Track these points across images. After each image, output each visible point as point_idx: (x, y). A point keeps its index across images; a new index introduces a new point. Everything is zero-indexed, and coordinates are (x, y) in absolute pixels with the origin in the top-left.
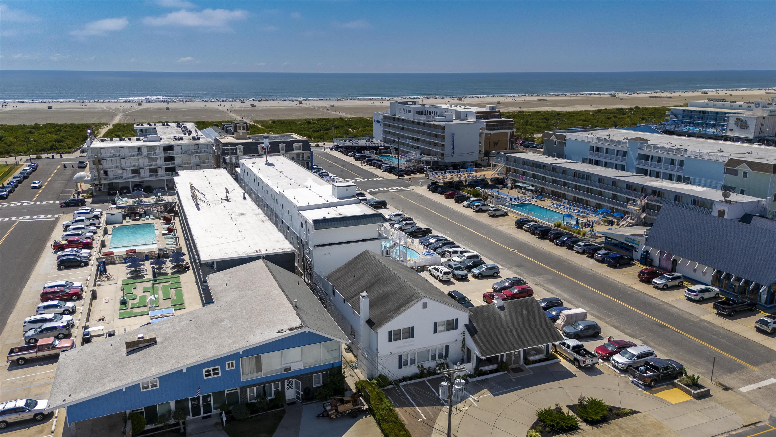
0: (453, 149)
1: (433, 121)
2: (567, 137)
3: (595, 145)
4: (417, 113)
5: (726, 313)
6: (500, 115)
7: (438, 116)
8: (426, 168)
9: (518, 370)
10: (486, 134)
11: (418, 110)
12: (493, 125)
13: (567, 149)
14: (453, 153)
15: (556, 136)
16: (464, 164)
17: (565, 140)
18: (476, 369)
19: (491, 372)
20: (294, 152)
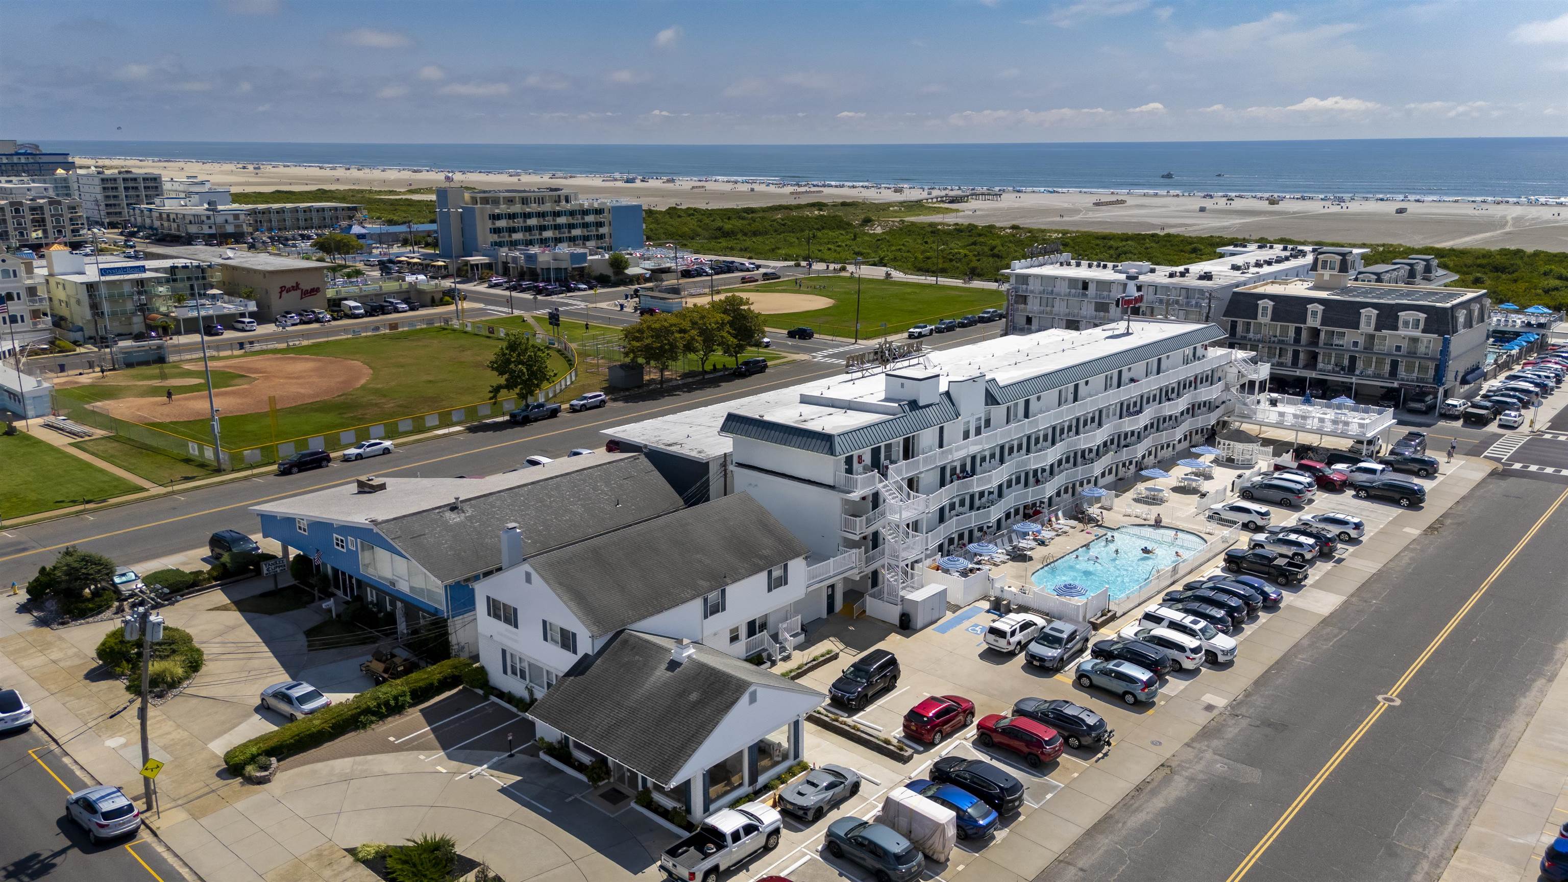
9: (616, 797)
19: (579, 767)
20: (1399, 332)
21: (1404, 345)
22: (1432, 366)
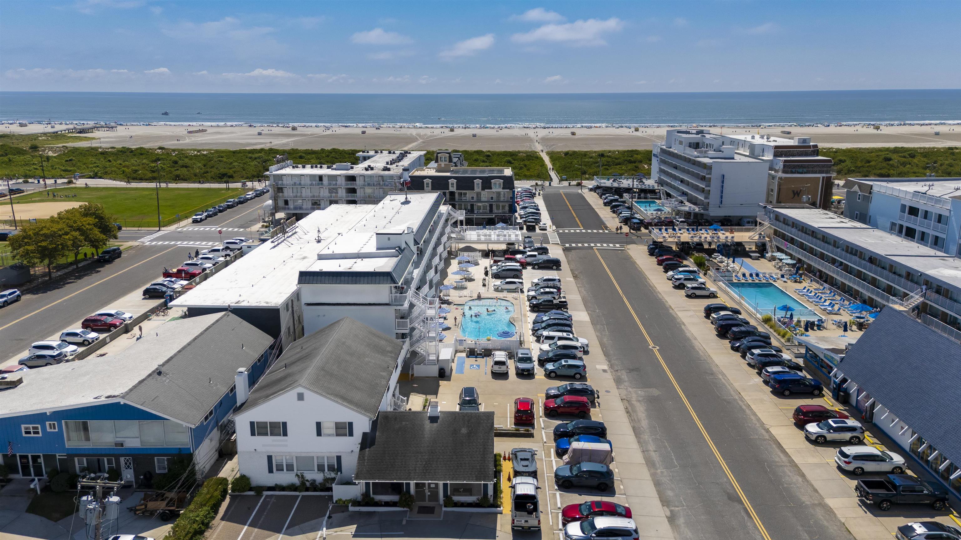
0: (722, 197)
1: (705, 157)
2: (874, 188)
3: (908, 204)
4: (690, 146)
5: (868, 502)
6: (816, 151)
7: (714, 150)
8: (678, 221)
9: (429, 510)
10: (780, 178)
11: (692, 141)
12: (795, 167)
13: (874, 207)
14: (721, 203)
15: (860, 186)
16: (740, 220)
17: (870, 193)
18: (366, 495)
19: (387, 504)
20: (492, 190)
21: (494, 196)
22: (507, 205)
